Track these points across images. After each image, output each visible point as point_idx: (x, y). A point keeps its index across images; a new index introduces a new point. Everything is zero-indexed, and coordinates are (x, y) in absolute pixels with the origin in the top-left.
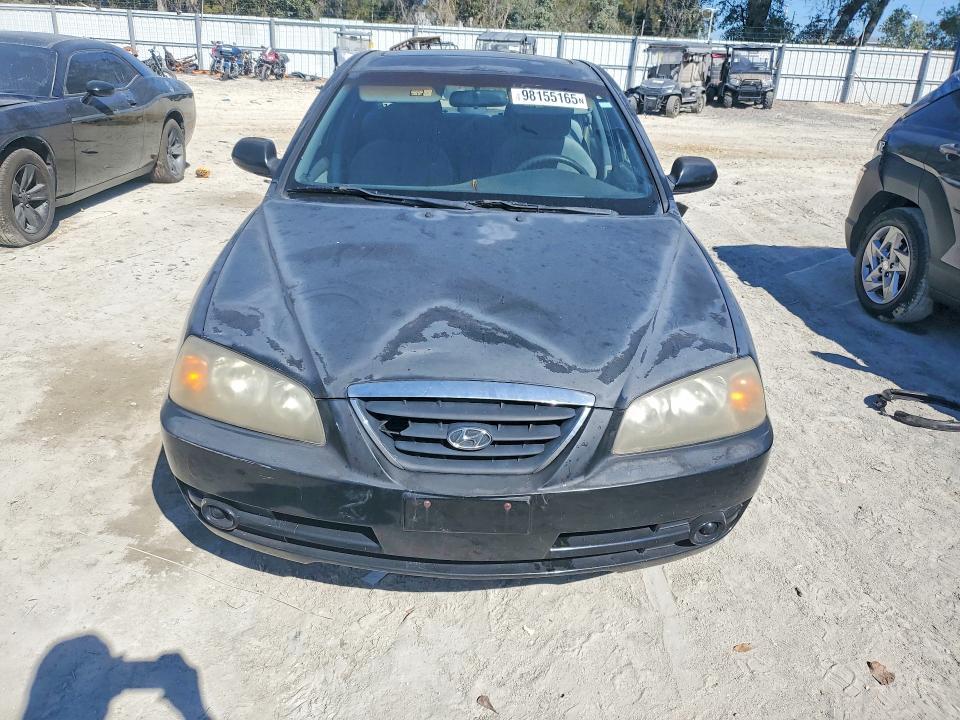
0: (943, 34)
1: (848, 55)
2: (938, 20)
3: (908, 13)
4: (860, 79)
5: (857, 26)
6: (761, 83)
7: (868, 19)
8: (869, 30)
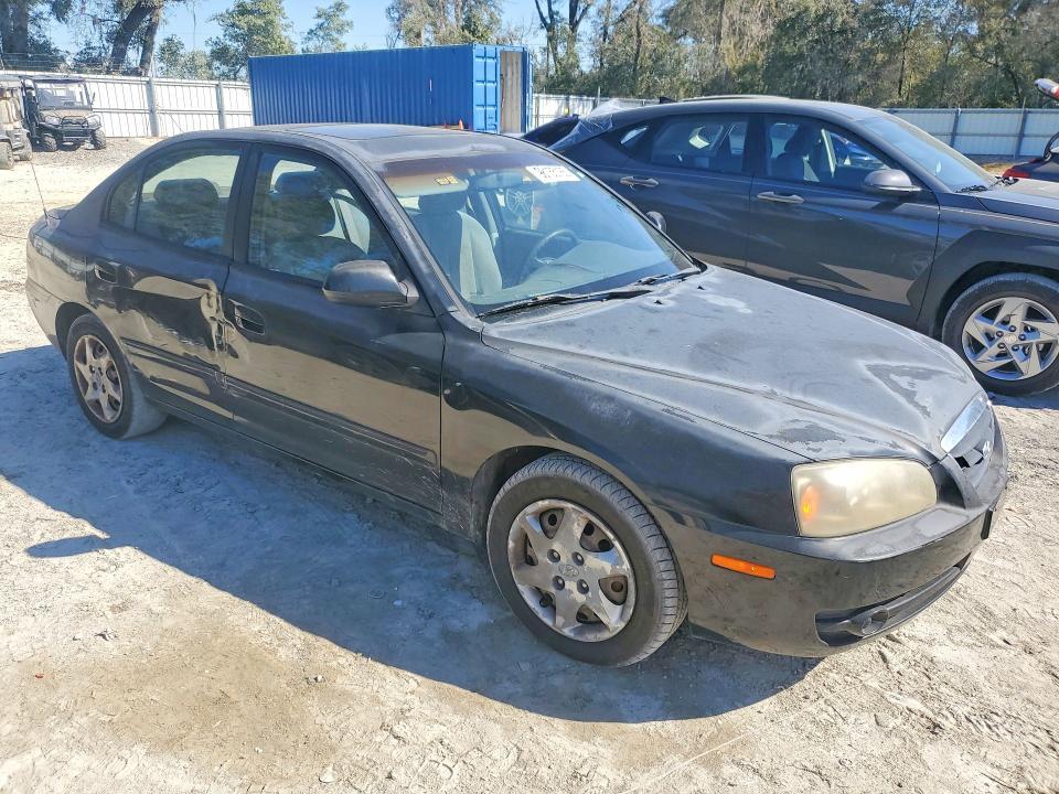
0: (216, 64)
1: (144, 87)
2: (208, 50)
3: (179, 43)
4: (164, 112)
5: (133, 56)
6: (86, 121)
7: (141, 48)
8: (144, 61)
